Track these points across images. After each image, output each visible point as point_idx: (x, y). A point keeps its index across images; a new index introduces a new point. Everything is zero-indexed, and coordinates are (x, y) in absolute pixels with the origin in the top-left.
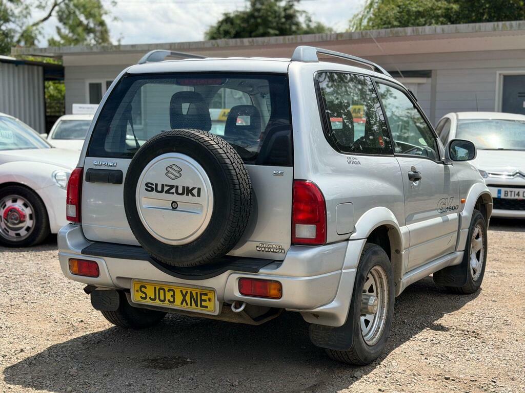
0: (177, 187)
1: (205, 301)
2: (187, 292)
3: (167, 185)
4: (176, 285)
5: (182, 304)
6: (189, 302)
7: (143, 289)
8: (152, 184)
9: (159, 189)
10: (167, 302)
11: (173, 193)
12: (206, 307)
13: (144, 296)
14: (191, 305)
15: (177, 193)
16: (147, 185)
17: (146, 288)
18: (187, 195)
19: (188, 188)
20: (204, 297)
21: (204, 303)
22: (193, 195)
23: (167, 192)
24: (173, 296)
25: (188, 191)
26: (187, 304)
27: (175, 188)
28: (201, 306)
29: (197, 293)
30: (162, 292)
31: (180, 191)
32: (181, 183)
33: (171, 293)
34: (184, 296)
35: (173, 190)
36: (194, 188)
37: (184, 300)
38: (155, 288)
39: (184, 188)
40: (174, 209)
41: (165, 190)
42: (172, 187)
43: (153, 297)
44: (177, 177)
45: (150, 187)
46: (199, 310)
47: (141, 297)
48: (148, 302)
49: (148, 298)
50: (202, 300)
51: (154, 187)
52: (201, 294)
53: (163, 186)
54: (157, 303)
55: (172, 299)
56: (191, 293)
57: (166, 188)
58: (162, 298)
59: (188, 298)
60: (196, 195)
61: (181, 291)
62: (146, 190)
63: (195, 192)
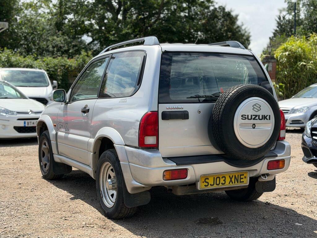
0: (259, 116)
1: (243, 178)
2: (233, 176)
3: (254, 115)
4: (226, 173)
5: (229, 183)
6: (233, 182)
7: (207, 180)
8: (245, 115)
9: (250, 118)
10: (221, 184)
11: (257, 119)
12: (243, 182)
13: (207, 184)
14: (235, 183)
15: (259, 119)
16: (242, 116)
17: (208, 179)
18: (264, 119)
19: (264, 115)
20: (242, 177)
21: (242, 180)
22: (267, 119)
23: (254, 119)
24: (225, 180)
25: (264, 117)
26: (232, 183)
27: (258, 117)
28: (240, 182)
29: (238, 175)
30: (218, 179)
31: (261, 118)
32: (261, 113)
33: (224, 179)
34: (231, 179)
35: (257, 118)
36: (267, 116)
37: (231, 181)
38: (214, 178)
39: (262, 116)
40: (254, 128)
41: (253, 118)
42: (256, 116)
43: (212, 184)
44: (259, 110)
45: (244, 117)
46: (239, 184)
47: (205, 186)
48: (210, 187)
49: (209, 184)
50: (241, 179)
51: (246, 117)
52: (241, 175)
53: (251, 116)
54: (215, 186)
55: (224, 182)
56: (235, 176)
57: (253, 117)
58: (218, 183)
59: (233, 180)
60: (268, 119)
61: (230, 176)
62: (242, 119)
63: (268, 117)
